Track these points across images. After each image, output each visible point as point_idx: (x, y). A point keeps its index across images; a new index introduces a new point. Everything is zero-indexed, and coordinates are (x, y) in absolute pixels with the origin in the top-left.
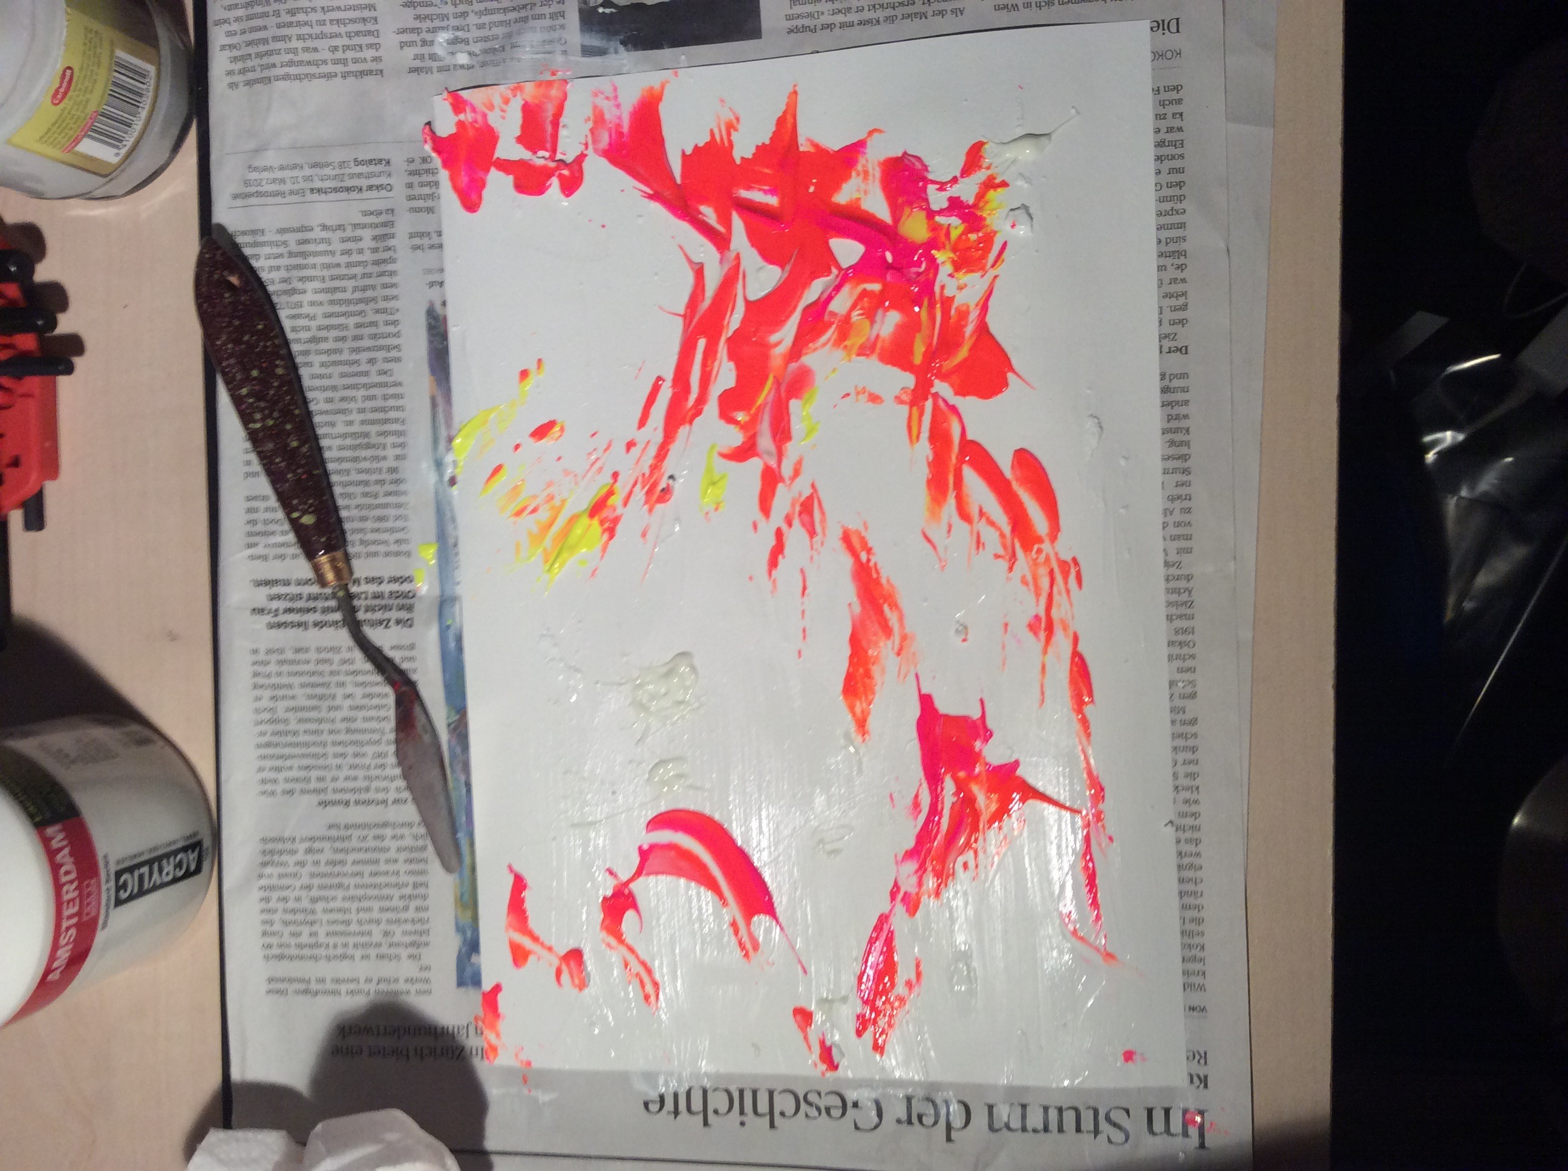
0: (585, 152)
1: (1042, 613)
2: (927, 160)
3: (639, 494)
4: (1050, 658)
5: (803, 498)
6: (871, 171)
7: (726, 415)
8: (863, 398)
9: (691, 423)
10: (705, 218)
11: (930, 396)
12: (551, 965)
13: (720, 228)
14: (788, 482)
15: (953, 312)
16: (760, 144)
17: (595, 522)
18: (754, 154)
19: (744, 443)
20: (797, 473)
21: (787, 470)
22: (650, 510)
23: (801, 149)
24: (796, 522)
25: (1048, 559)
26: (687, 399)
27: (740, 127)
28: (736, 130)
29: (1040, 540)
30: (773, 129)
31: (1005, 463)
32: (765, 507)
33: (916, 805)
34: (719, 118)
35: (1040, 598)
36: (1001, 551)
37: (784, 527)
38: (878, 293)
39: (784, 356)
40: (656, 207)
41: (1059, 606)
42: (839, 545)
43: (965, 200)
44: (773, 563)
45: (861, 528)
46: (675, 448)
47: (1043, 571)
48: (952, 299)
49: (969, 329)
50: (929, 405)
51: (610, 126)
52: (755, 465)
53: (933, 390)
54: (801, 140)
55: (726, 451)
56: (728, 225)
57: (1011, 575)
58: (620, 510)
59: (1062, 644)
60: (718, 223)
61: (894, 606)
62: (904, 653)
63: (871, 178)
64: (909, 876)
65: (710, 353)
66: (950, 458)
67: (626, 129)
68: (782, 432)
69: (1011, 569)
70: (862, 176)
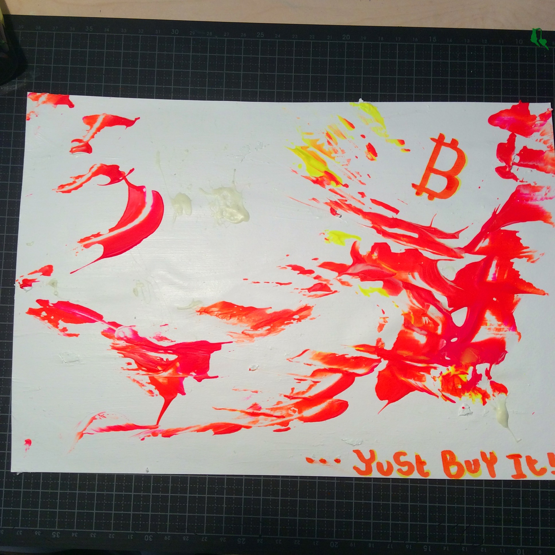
0: (518, 181)
1: (262, 411)
2: (501, 363)
3: (336, 198)
4: (238, 413)
5: (329, 286)
6: (501, 333)
7: (377, 246)
8: (382, 321)
9: (373, 227)
10: (483, 241)
11: (379, 358)
12: (84, 137)
13: (477, 249)
14: (339, 278)
15: (422, 373)
16: (519, 273)
17: (322, 174)
18: (514, 269)
19: (361, 255)
20: (343, 283)
21: (345, 278)
22: (326, 203)
23: (515, 295)
24: (317, 281)
25: (290, 415)
26: (386, 226)
27: (529, 263)
28: (528, 261)
29: (300, 412)
30: (527, 281)
31: (341, 396)
32: (326, 265)
33: (161, 339)
34: (535, 252)
35: (270, 411)
36: (295, 391)
37: (314, 275)
38: (436, 332)
39: (407, 280)
40: (489, 216)
41: (266, 420)
42: (303, 304)
43: (479, 383)
44: (295, 268)
45: (311, 317)
46: (359, 218)
47: (284, 413)
48: (429, 373)
49: (412, 381)
50: (375, 357)
51: (532, 195)
52: (348, 261)
53: (382, 360)
54: (520, 295)
55: (357, 245)
56: (479, 253)
57: (283, 396)
58: (328, 187)
59: (245, 420)
60: (480, 248)
61: (269, 332)
62: (243, 335)
63: (497, 332)
64: (124, 333)
65: (411, 240)
66: (346, 367)
67: (530, 202)
68: (365, 276)
69: (285, 396)
70: (498, 327)
